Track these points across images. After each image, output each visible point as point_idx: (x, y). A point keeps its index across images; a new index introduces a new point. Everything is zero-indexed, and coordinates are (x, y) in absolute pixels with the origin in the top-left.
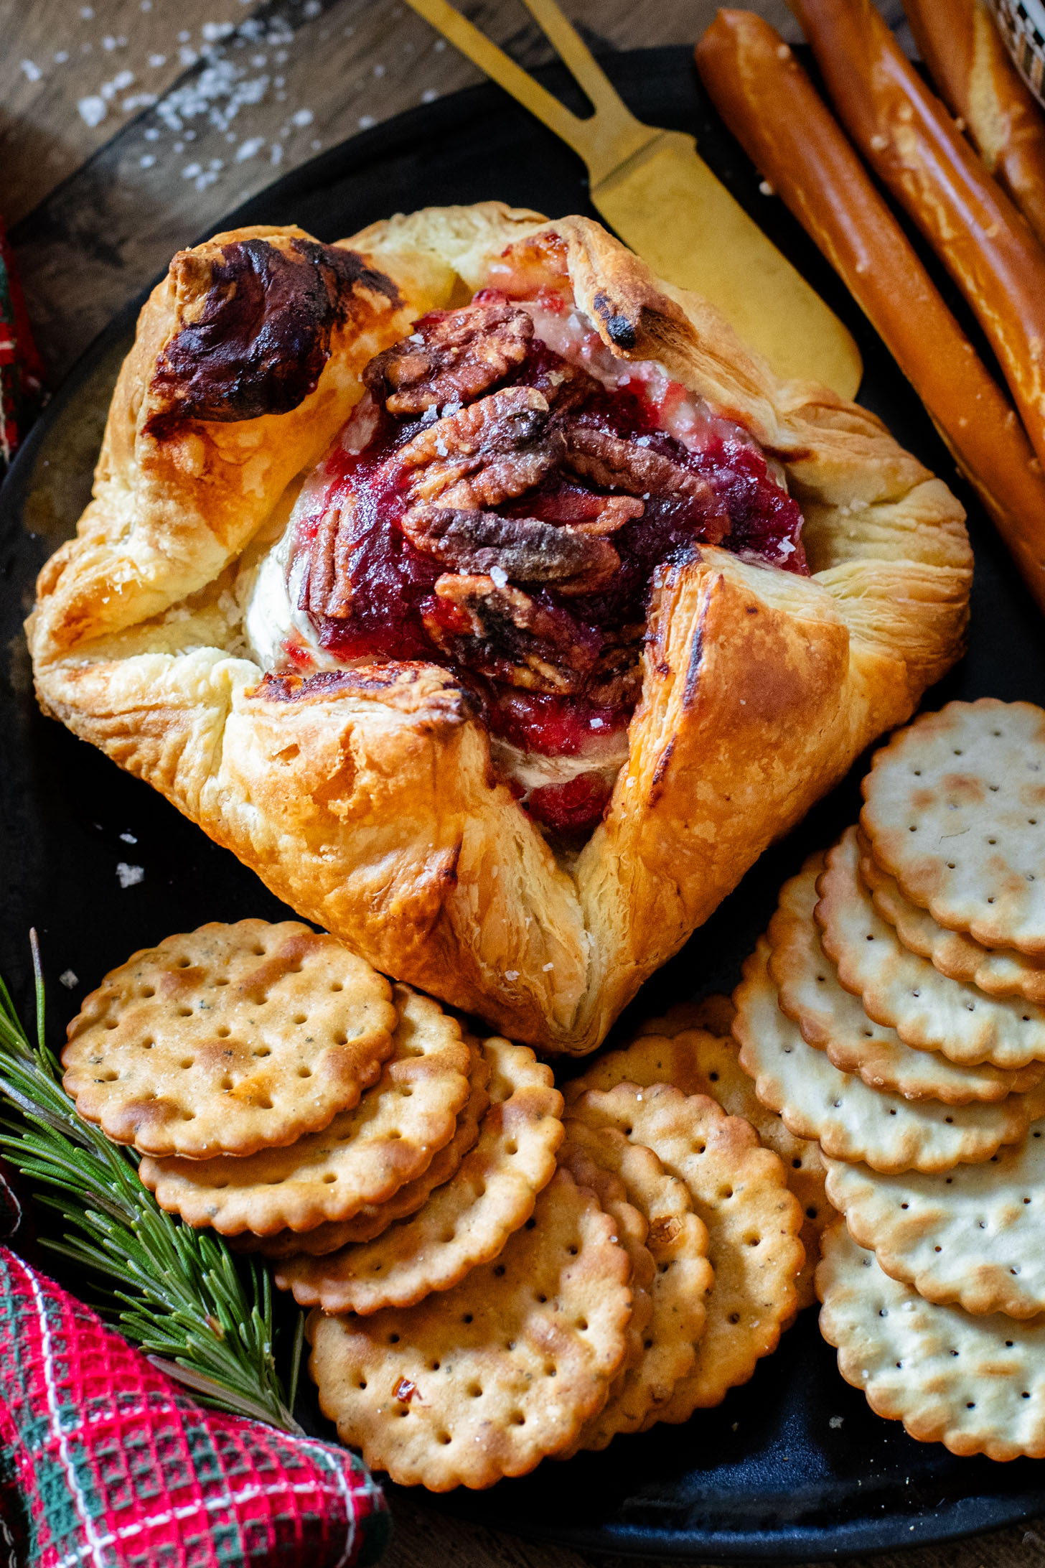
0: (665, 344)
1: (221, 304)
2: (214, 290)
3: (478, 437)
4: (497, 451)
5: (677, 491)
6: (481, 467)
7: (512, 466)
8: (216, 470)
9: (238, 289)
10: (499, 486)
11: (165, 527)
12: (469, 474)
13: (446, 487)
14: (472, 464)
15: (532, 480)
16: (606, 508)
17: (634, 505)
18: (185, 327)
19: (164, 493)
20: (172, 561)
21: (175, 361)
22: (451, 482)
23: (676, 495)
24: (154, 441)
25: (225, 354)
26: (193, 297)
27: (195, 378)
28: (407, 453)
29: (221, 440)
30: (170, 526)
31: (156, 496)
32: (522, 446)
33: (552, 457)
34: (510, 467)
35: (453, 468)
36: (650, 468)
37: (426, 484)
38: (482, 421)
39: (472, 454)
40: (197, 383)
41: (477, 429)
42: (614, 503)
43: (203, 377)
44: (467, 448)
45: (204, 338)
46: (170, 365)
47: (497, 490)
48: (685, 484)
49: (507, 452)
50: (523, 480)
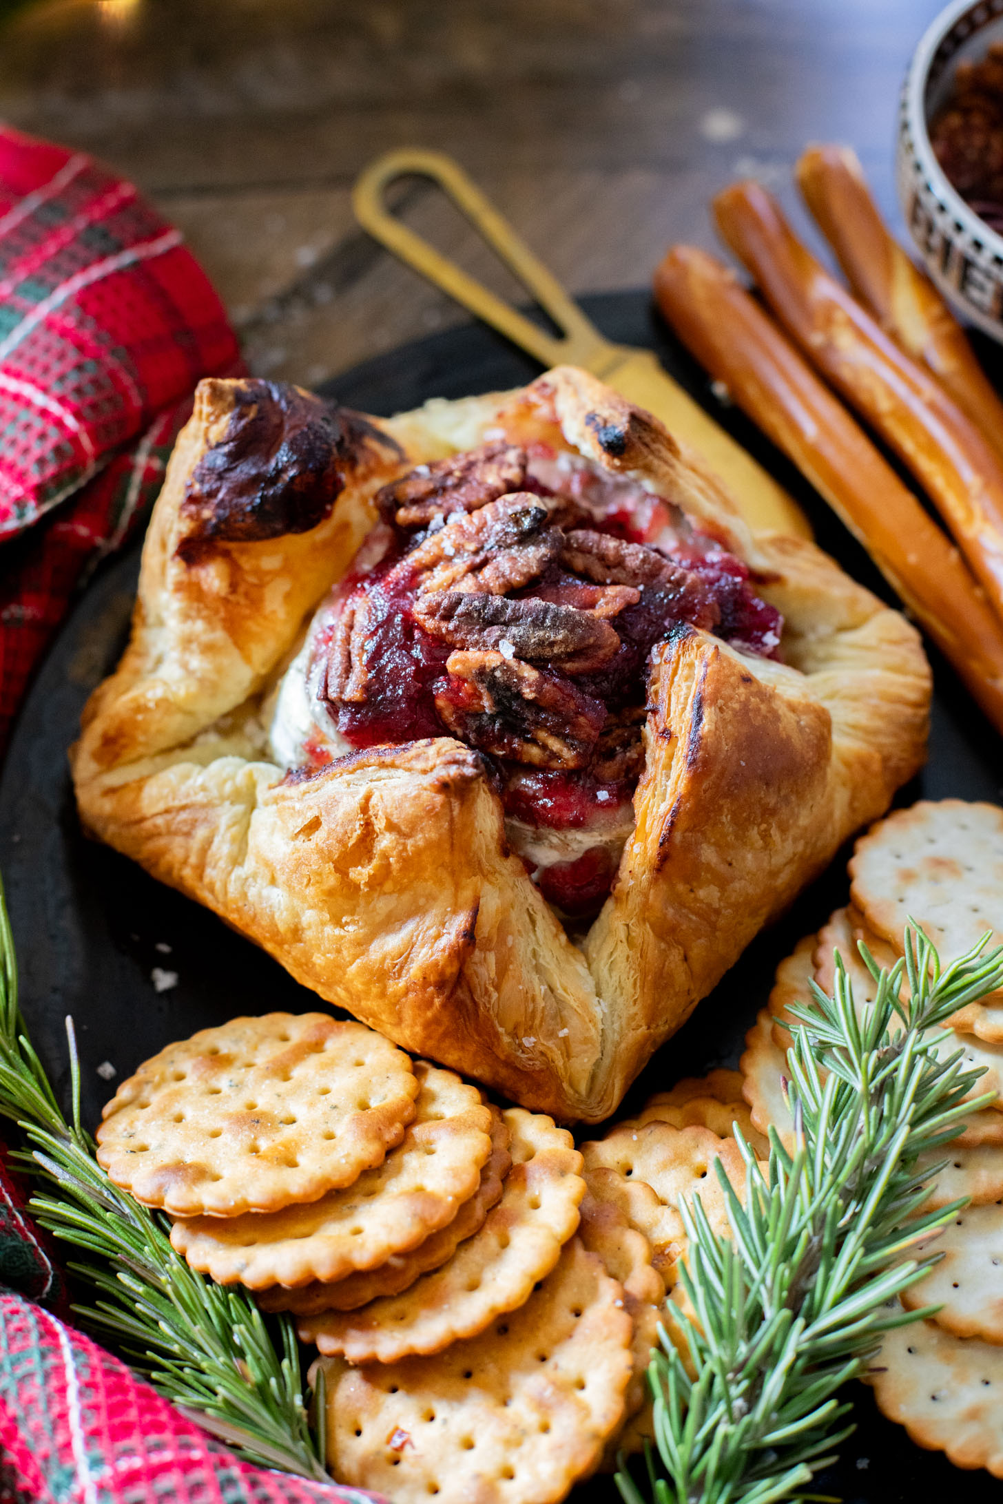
0: (652, 452)
1: (243, 422)
2: (237, 410)
3: (482, 537)
4: (500, 547)
5: (670, 581)
6: (485, 562)
7: (516, 559)
8: (242, 589)
9: (259, 411)
10: (503, 576)
11: (194, 646)
12: (475, 569)
13: (454, 581)
14: (478, 560)
15: (534, 570)
16: (604, 596)
17: (631, 593)
18: (211, 448)
19: (193, 613)
20: (201, 681)
21: (202, 482)
22: (458, 577)
23: (668, 585)
24: (183, 565)
25: (246, 470)
26: (218, 418)
27: (221, 495)
28: (415, 557)
29: (246, 563)
30: (199, 644)
31: (186, 617)
32: (525, 539)
33: (552, 547)
34: (513, 559)
35: (461, 564)
36: (644, 561)
37: (435, 581)
38: (485, 523)
39: (476, 553)
40: (222, 501)
41: (480, 530)
42: (611, 591)
43: (227, 494)
44: (472, 547)
45: (229, 455)
46: (197, 487)
47: (501, 580)
48: (677, 575)
49: (509, 546)
50: (525, 570)
